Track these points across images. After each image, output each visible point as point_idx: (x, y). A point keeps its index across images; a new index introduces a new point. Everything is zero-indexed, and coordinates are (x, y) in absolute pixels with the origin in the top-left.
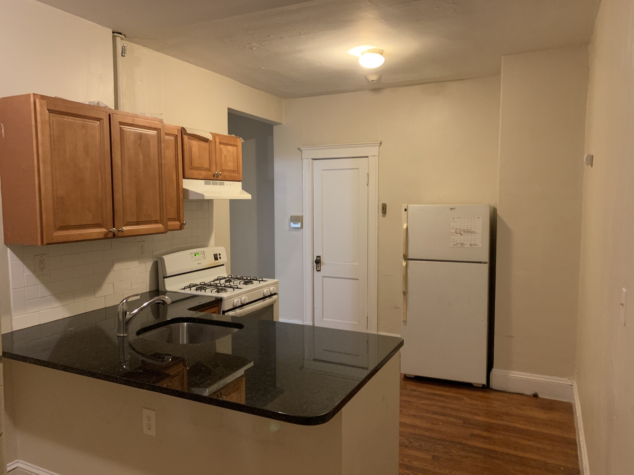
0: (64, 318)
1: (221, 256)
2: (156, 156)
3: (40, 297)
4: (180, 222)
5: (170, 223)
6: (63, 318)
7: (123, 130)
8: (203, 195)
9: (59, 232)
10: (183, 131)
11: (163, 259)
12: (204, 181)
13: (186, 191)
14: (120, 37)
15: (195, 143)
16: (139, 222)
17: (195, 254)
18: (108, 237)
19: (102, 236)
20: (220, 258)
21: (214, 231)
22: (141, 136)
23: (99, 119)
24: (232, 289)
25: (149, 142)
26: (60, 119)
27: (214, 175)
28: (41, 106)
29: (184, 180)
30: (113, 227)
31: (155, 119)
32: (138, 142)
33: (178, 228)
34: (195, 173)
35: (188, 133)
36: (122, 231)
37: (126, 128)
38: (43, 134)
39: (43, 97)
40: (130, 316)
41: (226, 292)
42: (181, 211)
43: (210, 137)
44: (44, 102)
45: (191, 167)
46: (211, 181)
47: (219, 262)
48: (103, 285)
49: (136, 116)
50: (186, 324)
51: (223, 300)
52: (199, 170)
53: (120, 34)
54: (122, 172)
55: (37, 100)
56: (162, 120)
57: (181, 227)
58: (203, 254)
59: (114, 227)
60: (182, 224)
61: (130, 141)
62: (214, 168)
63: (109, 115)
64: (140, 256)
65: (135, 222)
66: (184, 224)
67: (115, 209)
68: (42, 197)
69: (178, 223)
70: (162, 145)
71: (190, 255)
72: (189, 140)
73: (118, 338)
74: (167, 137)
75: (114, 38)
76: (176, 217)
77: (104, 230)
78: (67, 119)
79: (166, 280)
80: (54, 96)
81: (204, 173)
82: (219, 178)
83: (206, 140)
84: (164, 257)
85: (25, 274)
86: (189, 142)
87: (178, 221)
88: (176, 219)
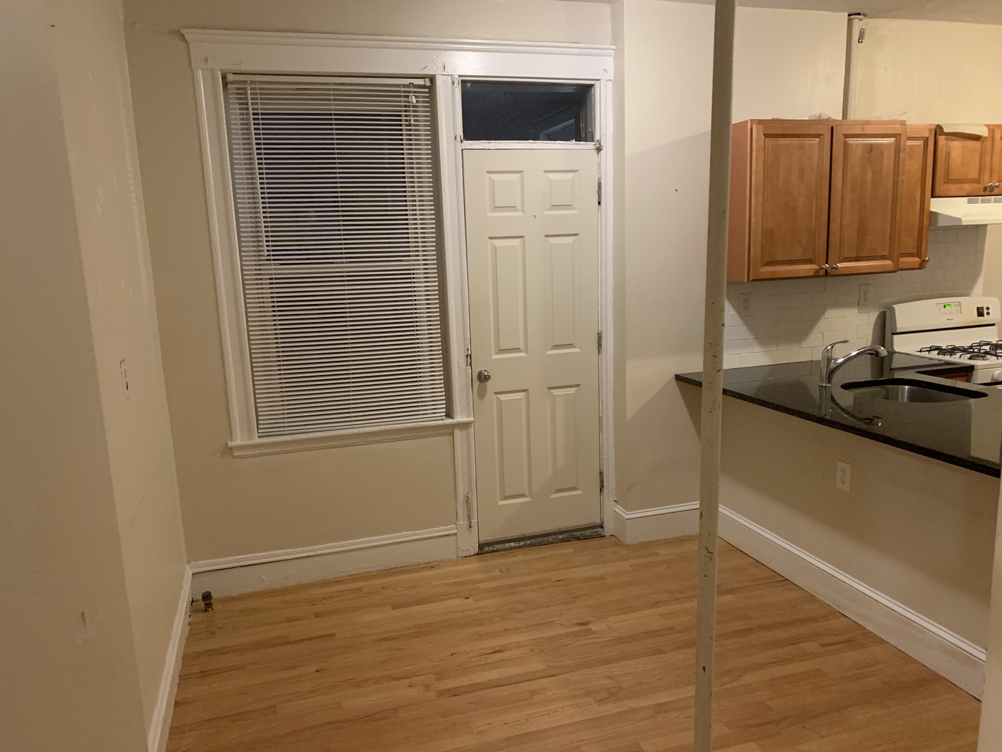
0: (765, 366)
1: (989, 311)
2: (891, 172)
3: (742, 338)
4: (920, 258)
5: (902, 260)
6: (763, 365)
7: (848, 143)
8: (959, 220)
9: (765, 268)
10: (938, 130)
11: (894, 309)
12: (967, 198)
13: (934, 216)
14: (858, 19)
15: (956, 145)
16: (859, 257)
17: (945, 306)
18: (820, 274)
19: (812, 274)
20: (988, 314)
21: (983, 274)
22: (871, 147)
23: (818, 136)
24: (996, 357)
25: (882, 154)
26: (774, 142)
27: (985, 189)
28: (758, 131)
29: (932, 200)
30: (825, 263)
31: (894, 122)
32: (867, 156)
33: (918, 266)
34: (953, 188)
35: (946, 133)
36: (837, 268)
37: (852, 141)
38: (757, 162)
39: (760, 122)
40: (836, 366)
41: (984, 360)
42: (924, 242)
43: (984, 132)
44: (761, 127)
45: (946, 180)
46: (980, 198)
47: (985, 319)
48: (812, 334)
49: (867, 123)
50: (908, 388)
51: (975, 368)
52: (959, 183)
53: (859, 14)
54: (842, 196)
55: (754, 126)
56: (905, 121)
57: (921, 266)
58: (958, 305)
59: (827, 263)
60: (924, 261)
61: (856, 156)
62: (986, 177)
63: (832, 128)
64: (861, 304)
65: (853, 258)
66: (927, 261)
67: (830, 241)
68: (752, 230)
69: (917, 259)
70: (902, 155)
71: (937, 306)
72: (948, 142)
73: (820, 388)
74: (909, 143)
75: (850, 22)
76: (915, 251)
77: (815, 267)
78: (783, 141)
79: (895, 337)
80: (770, 118)
81: (967, 187)
82: (996, 191)
83: (976, 138)
84: (895, 306)
85: (730, 313)
86: (947, 144)
87: (918, 257)
88: (915, 254)
